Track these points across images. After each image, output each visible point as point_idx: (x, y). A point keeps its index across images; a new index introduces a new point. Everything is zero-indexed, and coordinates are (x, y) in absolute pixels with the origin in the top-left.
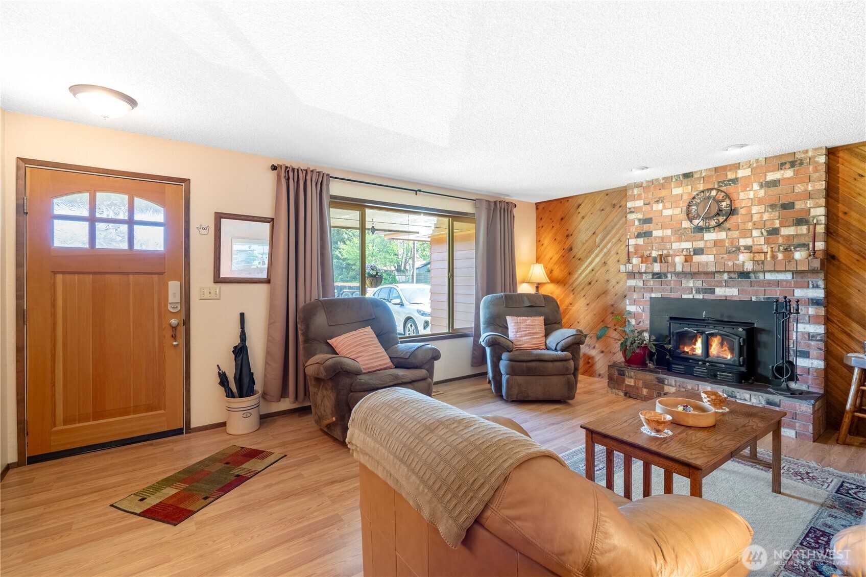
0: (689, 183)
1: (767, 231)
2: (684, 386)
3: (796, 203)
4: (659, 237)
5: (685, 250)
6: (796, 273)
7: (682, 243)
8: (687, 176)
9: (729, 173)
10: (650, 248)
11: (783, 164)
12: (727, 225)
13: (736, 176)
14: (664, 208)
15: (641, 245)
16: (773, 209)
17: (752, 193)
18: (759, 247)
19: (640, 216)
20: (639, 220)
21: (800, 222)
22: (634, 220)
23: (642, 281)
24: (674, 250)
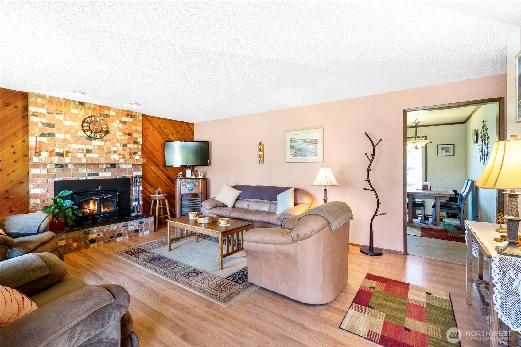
0: (83, 109)
1: (123, 145)
3: (133, 134)
4: (61, 139)
5: (81, 150)
6: (133, 165)
7: (78, 145)
8: (81, 103)
9: (105, 111)
10: (53, 146)
11: (128, 115)
12: (105, 138)
13: (109, 113)
14: (65, 119)
15: (45, 143)
16: (125, 135)
17: (116, 125)
18: (119, 152)
19: (44, 120)
20: (43, 124)
21: (135, 143)
22: (36, 124)
23: (46, 170)
24: (73, 149)
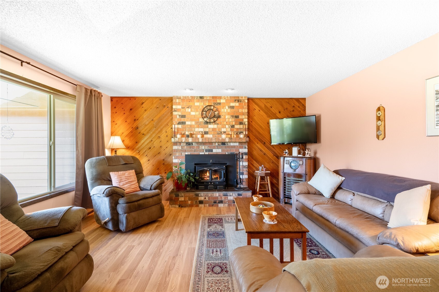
0: (202, 101)
1: (231, 126)
2: (207, 195)
3: (239, 116)
4: (189, 125)
5: (201, 132)
6: (240, 143)
7: (199, 128)
8: (201, 98)
9: (217, 100)
10: (185, 130)
11: (235, 100)
12: (217, 122)
13: (220, 102)
14: (191, 111)
15: (180, 129)
16: (232, 117)
17: (226, 110)
18: (228, 132)
19: (180, 114)
20: (179, 116)
21: (241, 123)
22: (176, 115)
23: (181, 147)
24: (196, 132)
